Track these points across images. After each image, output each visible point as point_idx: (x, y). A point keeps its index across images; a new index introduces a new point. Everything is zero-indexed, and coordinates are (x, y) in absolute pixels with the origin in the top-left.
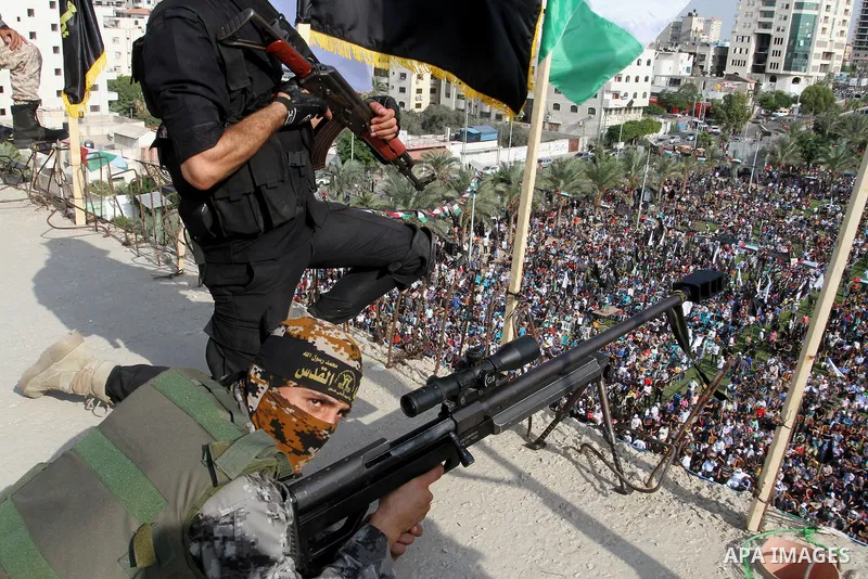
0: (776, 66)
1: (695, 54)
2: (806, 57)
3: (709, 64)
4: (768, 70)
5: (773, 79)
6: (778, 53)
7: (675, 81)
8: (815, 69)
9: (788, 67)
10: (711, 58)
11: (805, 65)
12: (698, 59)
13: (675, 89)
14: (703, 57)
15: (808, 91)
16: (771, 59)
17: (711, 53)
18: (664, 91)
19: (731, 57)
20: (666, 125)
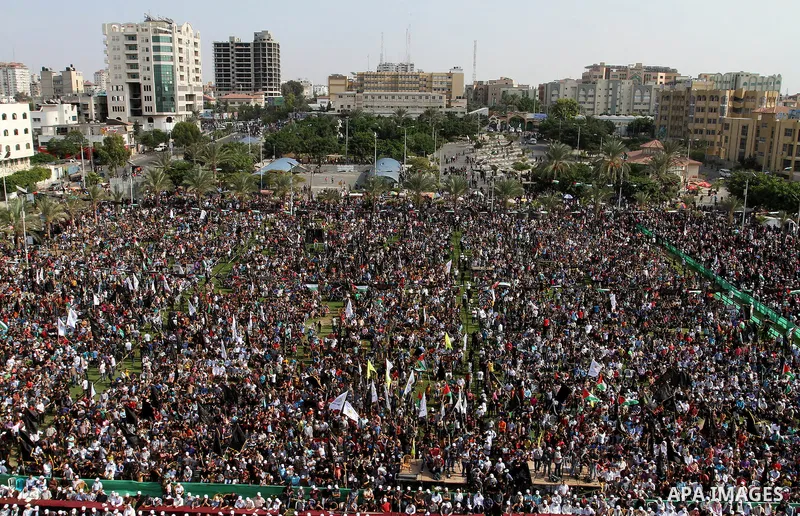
0: (149, 109)
1: (78, 105)
2: (173, 99)
3: (93, 111)
4: (145, 113)
5: (151, 120)
6: (149, 98)
7: (62, 130)
8: (182, 109)
9: (160, 109)
10: (93, 107)
11: (174, 106)
12: (82, 109)
13: (62, 137)
14: (86, 107)
15: (177, 127)
16: (145, 104)
17: (92, 103)
18: (52, 140)
19: (111, 104)
20: (56, 172)
